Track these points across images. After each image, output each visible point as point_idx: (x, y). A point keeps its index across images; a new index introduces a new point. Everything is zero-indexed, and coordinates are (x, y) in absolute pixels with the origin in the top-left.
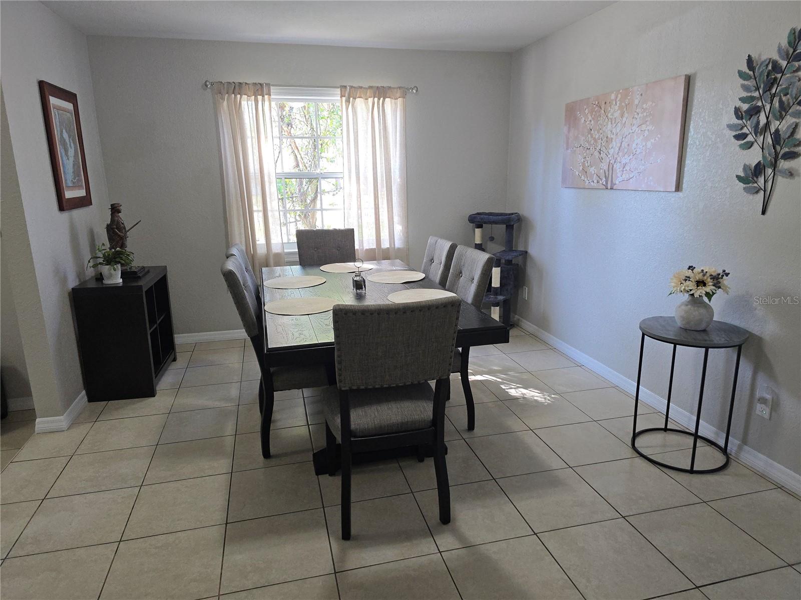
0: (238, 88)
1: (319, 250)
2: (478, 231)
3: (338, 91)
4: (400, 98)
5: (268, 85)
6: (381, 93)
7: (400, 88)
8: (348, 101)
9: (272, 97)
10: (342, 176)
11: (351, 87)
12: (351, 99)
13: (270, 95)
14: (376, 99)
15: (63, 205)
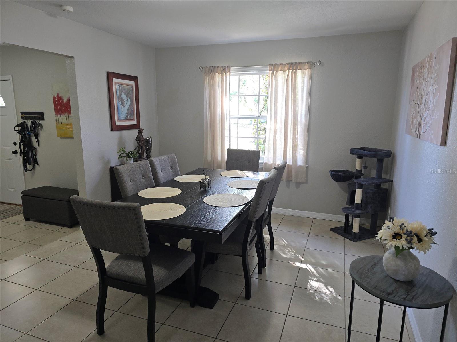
0: (213, 70)
1: (238, 162)
2: (358, 161)
3: (268, 67)
4: (308, 69)
5: (229, 67)
6: (294, 66)
7: (308, 62)
8: (273, 73)
9: (231, 73)
10: (266, 118)
11: (275, 64)
12: (275, 71)
13: (230, 72)
14: (291, 71)
15: (114, 128)
